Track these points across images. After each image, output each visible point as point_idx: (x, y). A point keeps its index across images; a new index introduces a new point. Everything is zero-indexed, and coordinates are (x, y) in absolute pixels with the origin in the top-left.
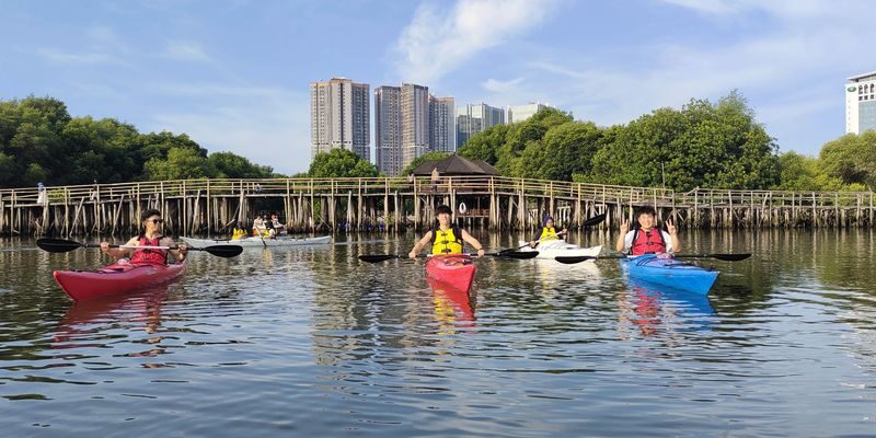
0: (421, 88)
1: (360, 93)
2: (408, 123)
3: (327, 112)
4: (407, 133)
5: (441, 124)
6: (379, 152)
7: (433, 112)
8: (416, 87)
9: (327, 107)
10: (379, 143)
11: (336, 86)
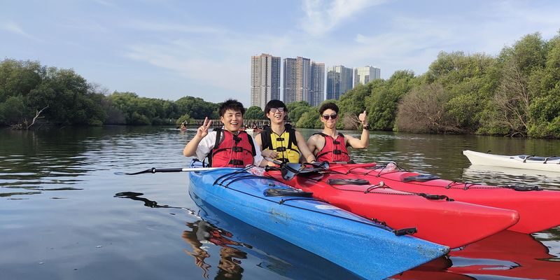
0: (307, 59)
1: (276, 61)
2: (299, 77)
3: (259, 70)
4: (299, 82)
5: (317, 76)
6: (285, 90)
7: (314, 71)
8: (304, 59)
9: (259, 68)
10: (285, 86)
11: (264, 59)
